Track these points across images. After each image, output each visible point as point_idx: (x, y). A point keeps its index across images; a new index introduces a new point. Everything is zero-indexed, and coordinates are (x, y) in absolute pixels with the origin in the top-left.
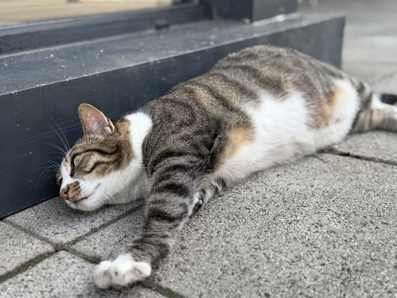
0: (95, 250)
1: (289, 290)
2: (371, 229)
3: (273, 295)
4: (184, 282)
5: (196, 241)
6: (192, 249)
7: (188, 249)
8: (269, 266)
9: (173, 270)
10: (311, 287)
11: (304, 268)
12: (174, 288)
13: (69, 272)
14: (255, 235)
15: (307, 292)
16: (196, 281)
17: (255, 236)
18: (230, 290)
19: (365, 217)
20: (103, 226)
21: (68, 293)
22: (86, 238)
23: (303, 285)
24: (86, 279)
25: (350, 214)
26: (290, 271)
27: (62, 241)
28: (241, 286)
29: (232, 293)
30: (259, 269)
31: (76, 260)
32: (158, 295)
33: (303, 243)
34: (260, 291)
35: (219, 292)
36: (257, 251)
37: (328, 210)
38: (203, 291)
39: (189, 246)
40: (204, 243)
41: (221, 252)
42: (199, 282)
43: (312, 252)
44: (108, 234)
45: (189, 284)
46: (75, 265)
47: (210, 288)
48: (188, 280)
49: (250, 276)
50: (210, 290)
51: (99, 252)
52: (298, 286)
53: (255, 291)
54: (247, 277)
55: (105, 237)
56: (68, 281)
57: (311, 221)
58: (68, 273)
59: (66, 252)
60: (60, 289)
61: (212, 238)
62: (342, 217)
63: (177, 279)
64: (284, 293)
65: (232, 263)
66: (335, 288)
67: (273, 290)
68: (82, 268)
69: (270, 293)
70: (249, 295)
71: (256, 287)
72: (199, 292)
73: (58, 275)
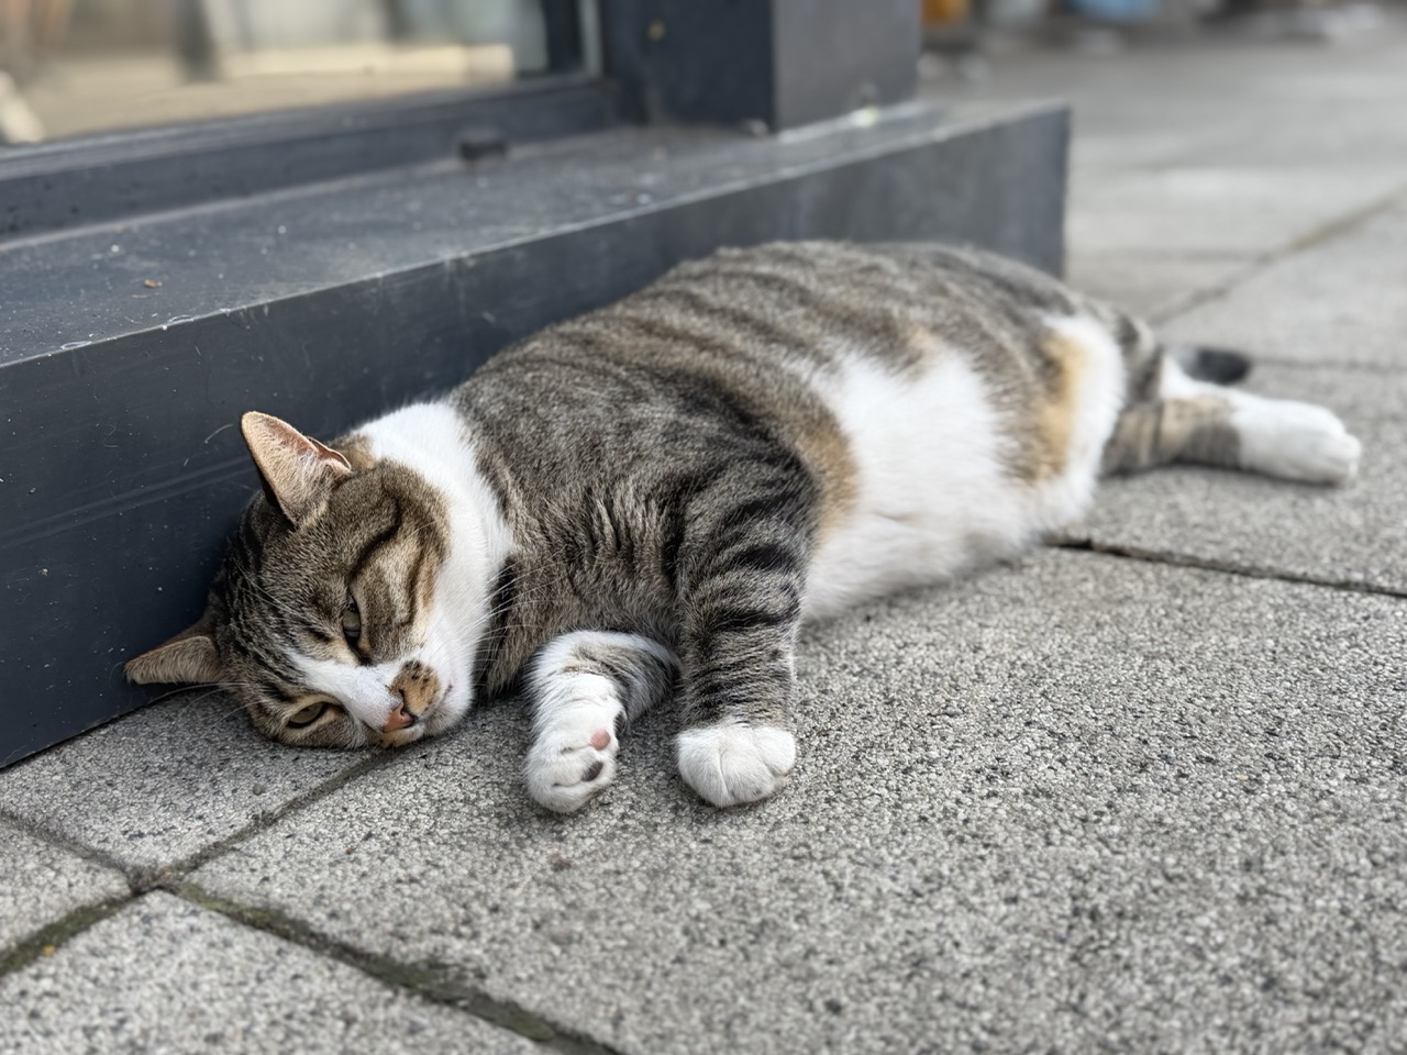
0: (267, 886)
1: (905, 986)
2: (1163, 778)
3: (853, 1006)
4: (564, 977)
5: (603, 842)
6: (590, 870)
7: (576, 867)
8: (839, 911)
9: (527, 941)
10: (975, 974)
11: (953, 913)
12: (530, 998)
13: (178, 960)
14: (796, 812)
15: (962, 990)
16: (601, 973)
17: (795, 817)
18: (713, 997)
19: (1145, 742)
20: (294, 806)
21: (177, 1031)
22: (237, 846)
23: (949, 968)
24: (235, 981)
25: (1096, 734)
26: (908, 924)
27: (155, 862)
28: (749, 984)
29: (720, 1006)
30: (807, 923)
31: (204, 921)
32: (475, 1024)
33: (950, 832)
34: (811, 995)
35: (678, 1003)
36: (803, 863)
37: (1028, 724)
38: (625, 1004)
39: (581, 858)
40: (630, 847)
41: (685, 873)
42: (613, 974)
43: (979, 861)
44: (311, 830)
45: (580, 982)
46: (198, 937)
47: (650, 995)
48: (575, 971)
49: (778, 948)
50: (648, 1001)
51: (279, 891)
52: (933, 972)
53: (795, 996)
54: (770, 951)
55: (301, 842)
56: (174, 992)
57: (973, 761)
58: (176, 966)
59: (168, 896)
60: (149, 1020)
61: (655, 830)
62: (1070, 746)
63: (540, 968)
64: (887, 999)
65: (720, 909)
66: (1053, 974)
67: (852, 991)
68: (221, 945)
69: (844, 1000)
70: (774, 1010)
71: (799, 983)
72: (613, 1009)
73: (142, 972)
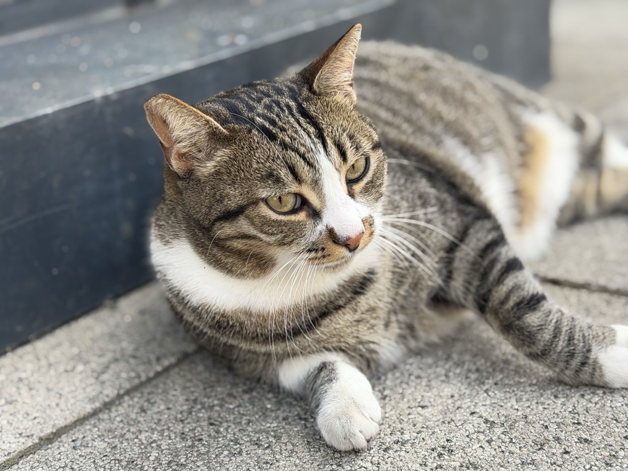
2: (553, 454)
19: (546, 427)
37: (472, 413)
57: (431, 442)
62: (496, 430)
